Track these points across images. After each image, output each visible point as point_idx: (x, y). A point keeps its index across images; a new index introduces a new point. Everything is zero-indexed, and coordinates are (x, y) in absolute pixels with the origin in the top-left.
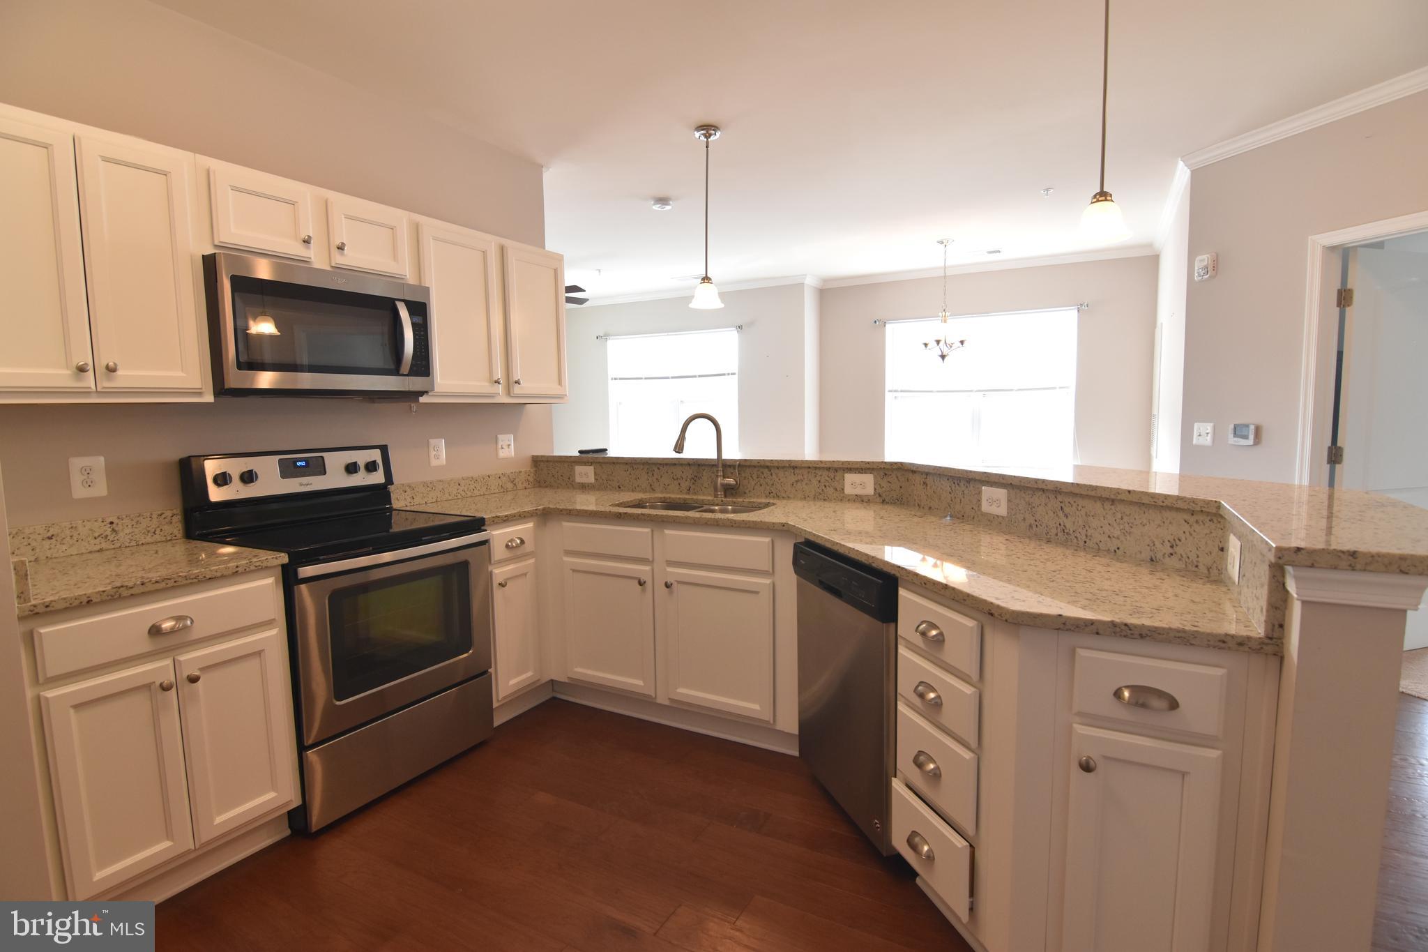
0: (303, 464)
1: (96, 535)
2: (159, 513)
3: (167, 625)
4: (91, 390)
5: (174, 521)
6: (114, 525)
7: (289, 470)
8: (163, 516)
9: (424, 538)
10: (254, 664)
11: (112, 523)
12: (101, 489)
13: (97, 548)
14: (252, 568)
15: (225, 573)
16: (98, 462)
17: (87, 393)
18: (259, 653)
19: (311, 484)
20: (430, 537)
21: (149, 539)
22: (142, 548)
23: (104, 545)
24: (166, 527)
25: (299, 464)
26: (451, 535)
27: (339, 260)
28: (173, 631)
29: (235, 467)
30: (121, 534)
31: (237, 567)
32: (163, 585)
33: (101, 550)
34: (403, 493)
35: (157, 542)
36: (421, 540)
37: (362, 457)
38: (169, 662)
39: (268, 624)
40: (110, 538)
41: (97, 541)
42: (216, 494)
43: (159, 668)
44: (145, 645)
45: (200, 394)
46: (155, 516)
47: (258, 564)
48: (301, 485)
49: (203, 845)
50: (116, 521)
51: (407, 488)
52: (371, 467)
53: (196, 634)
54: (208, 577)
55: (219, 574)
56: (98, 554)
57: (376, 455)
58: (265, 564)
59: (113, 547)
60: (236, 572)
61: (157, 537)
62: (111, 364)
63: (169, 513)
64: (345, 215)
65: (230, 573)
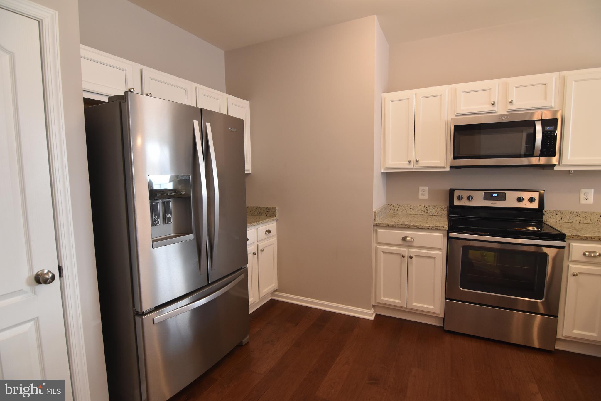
0: (496, 195)
1: (422, 210)
2: (440, 206)
3: (408, 239)
4: (413, 167)
5: (445, 210)
6: (427, 208)
7: (488, 197)
8: (442, 208)
9: (520, 236)
10: (432, 260)
11: (426, 207)
12: (426, 197)
13: (422, 214)
14: (434, 228)
15: (425, 228)
16: (427, 188)
17: (412, 169)
18: (434, 258)
19: (497, 204)
20: (525, 236)
21: (436, 214)
22: (434, 216)
23: (424, 214)
24: (442, 211)
25: (493, 195)
26: (539, 238)
27: (511, 107)
28: (409, 241)
29: (465, 194)
30: (429, 211)
31: (429, 227)
32: (406, 226)
33: (423, 215)
34: (555, 215)
35: (438, 216)
36: (519, 237)
37: (526, 195)
38: (406, 250)
39: (439, 249)
40: (426, 212)
41: (422, 212)
42: (456, 203)
43: (403, 250)
44: (400, 242)
45: (445, 168)
46: (439, 207)
47: (436, 227)
48: (492, 203)
49: (409, 309)
50: (428, 207)
51: (558, 213)
52: (531, 200)
53: (415, 244)
54: (420, 228)
55: (423, 227)
56: (422, 216)
57: (536, 195)
58: (439, 228)
59: (426, 214)
60: (429, 228)
61: (439, 214)
62: (417, 160)
63: (443, 207)
64: (515, 86)
65: (427, 228)
